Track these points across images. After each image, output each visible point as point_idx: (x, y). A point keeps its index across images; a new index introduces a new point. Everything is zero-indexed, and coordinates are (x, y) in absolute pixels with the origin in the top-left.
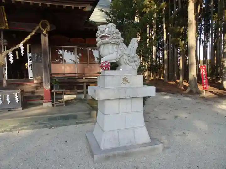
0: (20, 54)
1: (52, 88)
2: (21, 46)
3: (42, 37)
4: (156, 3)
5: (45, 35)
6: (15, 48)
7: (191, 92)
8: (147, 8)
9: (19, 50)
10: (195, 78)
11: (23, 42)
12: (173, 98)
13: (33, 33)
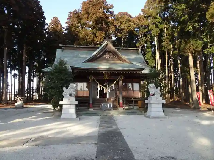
0: (112, 88)
1: (123, 102)
2: (113, 85)
3: (120, 81)
4: (172, 44)
5: (121, 81)
6: (111, 86)
7: (194, 108)
8: (165, 47)
9: (112, 87)
10: (196, 99)
11: (114, 84)
12: (181, 110)
13: (117, 80)
